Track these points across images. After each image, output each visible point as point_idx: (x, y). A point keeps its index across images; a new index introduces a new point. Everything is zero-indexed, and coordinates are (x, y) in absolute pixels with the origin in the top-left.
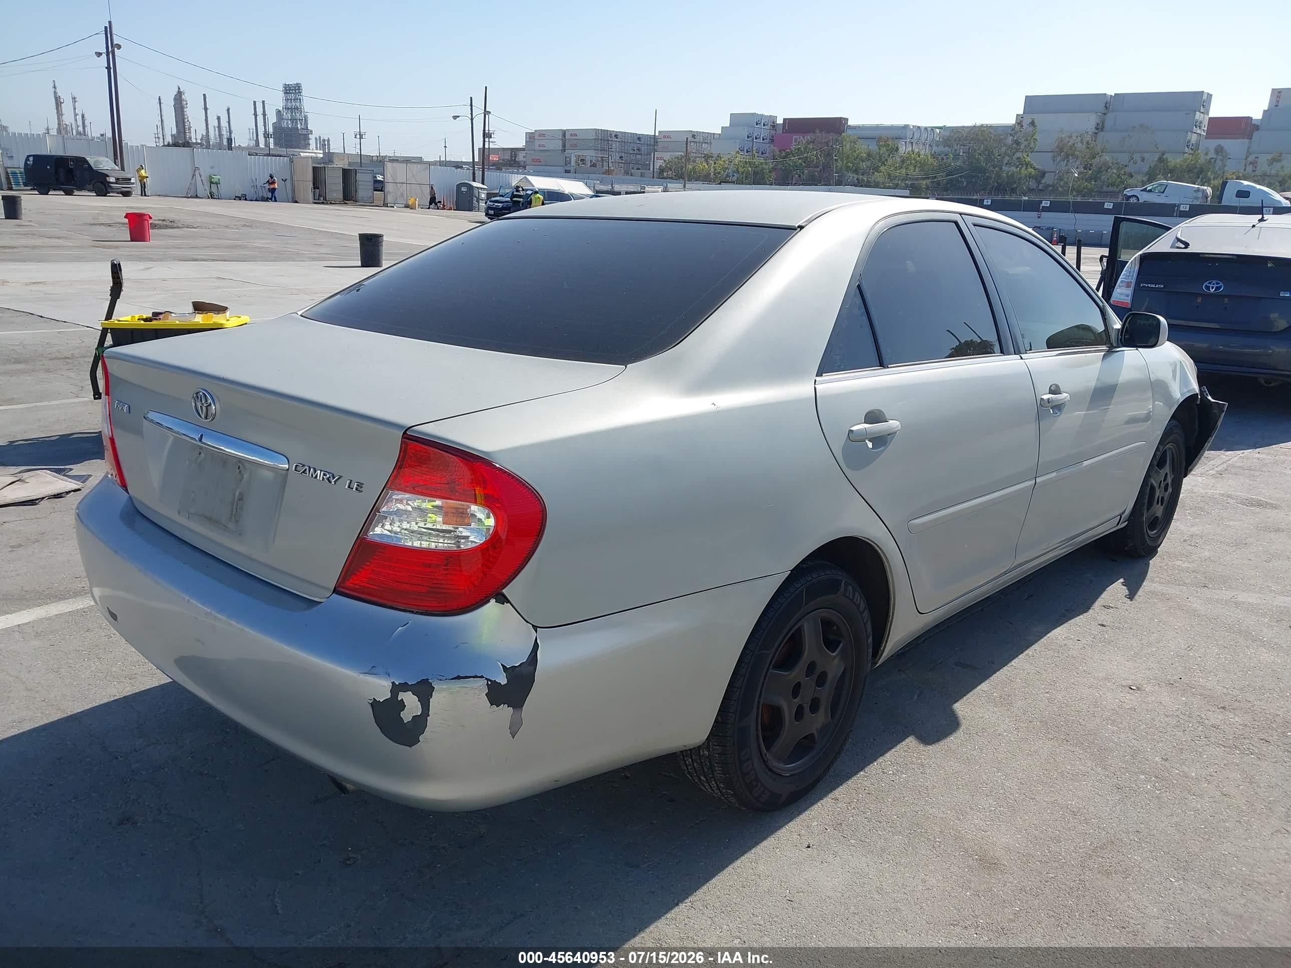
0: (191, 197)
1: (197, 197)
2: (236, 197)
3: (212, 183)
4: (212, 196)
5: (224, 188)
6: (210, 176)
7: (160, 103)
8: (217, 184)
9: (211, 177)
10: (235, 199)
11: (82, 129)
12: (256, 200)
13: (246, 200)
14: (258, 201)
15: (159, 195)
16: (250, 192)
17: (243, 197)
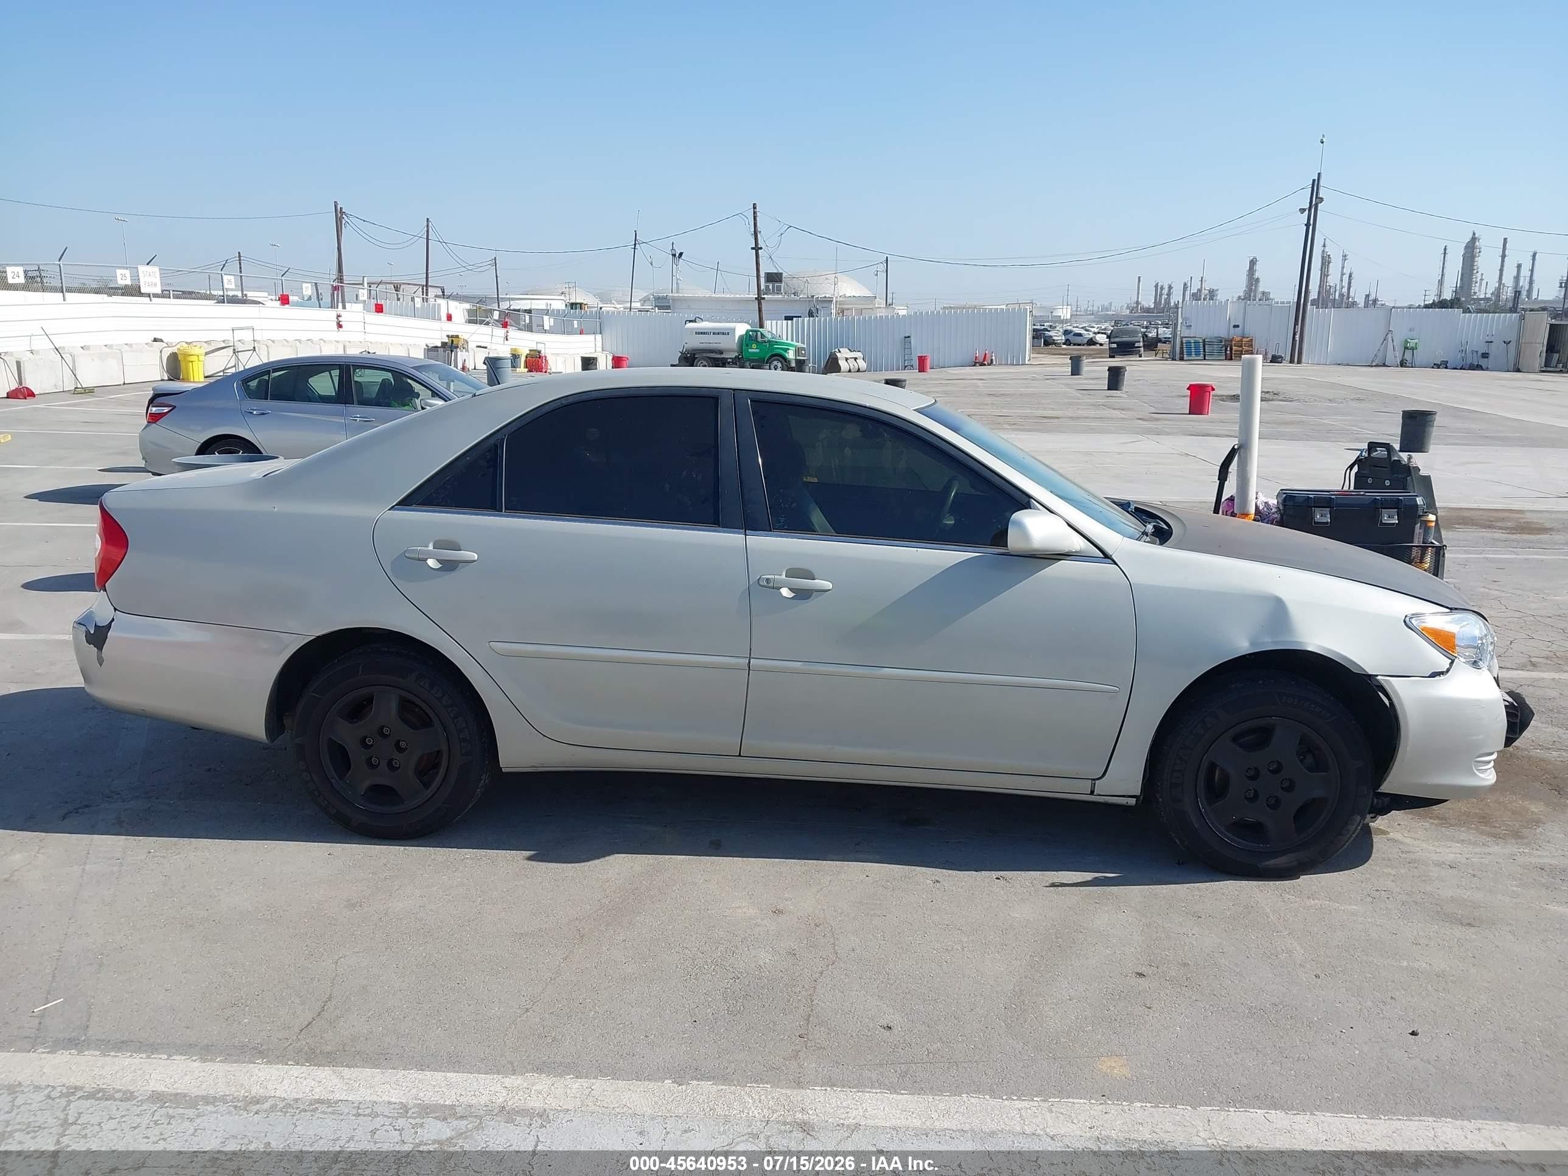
0: (1377, 366)
1: (1384, 365)
2: (1435, 364)
3: (1406, 348)
4: (1403, 364)
5: (1420, 355)
6: (1406, 340)
7: (1445, 253)
8: (1413, 349)
9: (1406, 342)
10: (1433, 368)
11: (1346, 291)
12: (1461, 369)
13: (1446, 368)
14: (1464, 369)
15: (1339, 364)
16: (1453, 357)
17: (1444, 365)
